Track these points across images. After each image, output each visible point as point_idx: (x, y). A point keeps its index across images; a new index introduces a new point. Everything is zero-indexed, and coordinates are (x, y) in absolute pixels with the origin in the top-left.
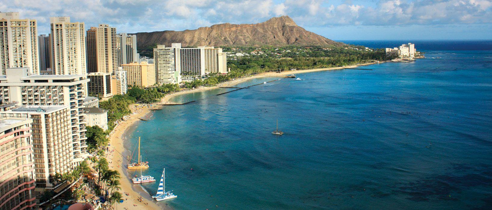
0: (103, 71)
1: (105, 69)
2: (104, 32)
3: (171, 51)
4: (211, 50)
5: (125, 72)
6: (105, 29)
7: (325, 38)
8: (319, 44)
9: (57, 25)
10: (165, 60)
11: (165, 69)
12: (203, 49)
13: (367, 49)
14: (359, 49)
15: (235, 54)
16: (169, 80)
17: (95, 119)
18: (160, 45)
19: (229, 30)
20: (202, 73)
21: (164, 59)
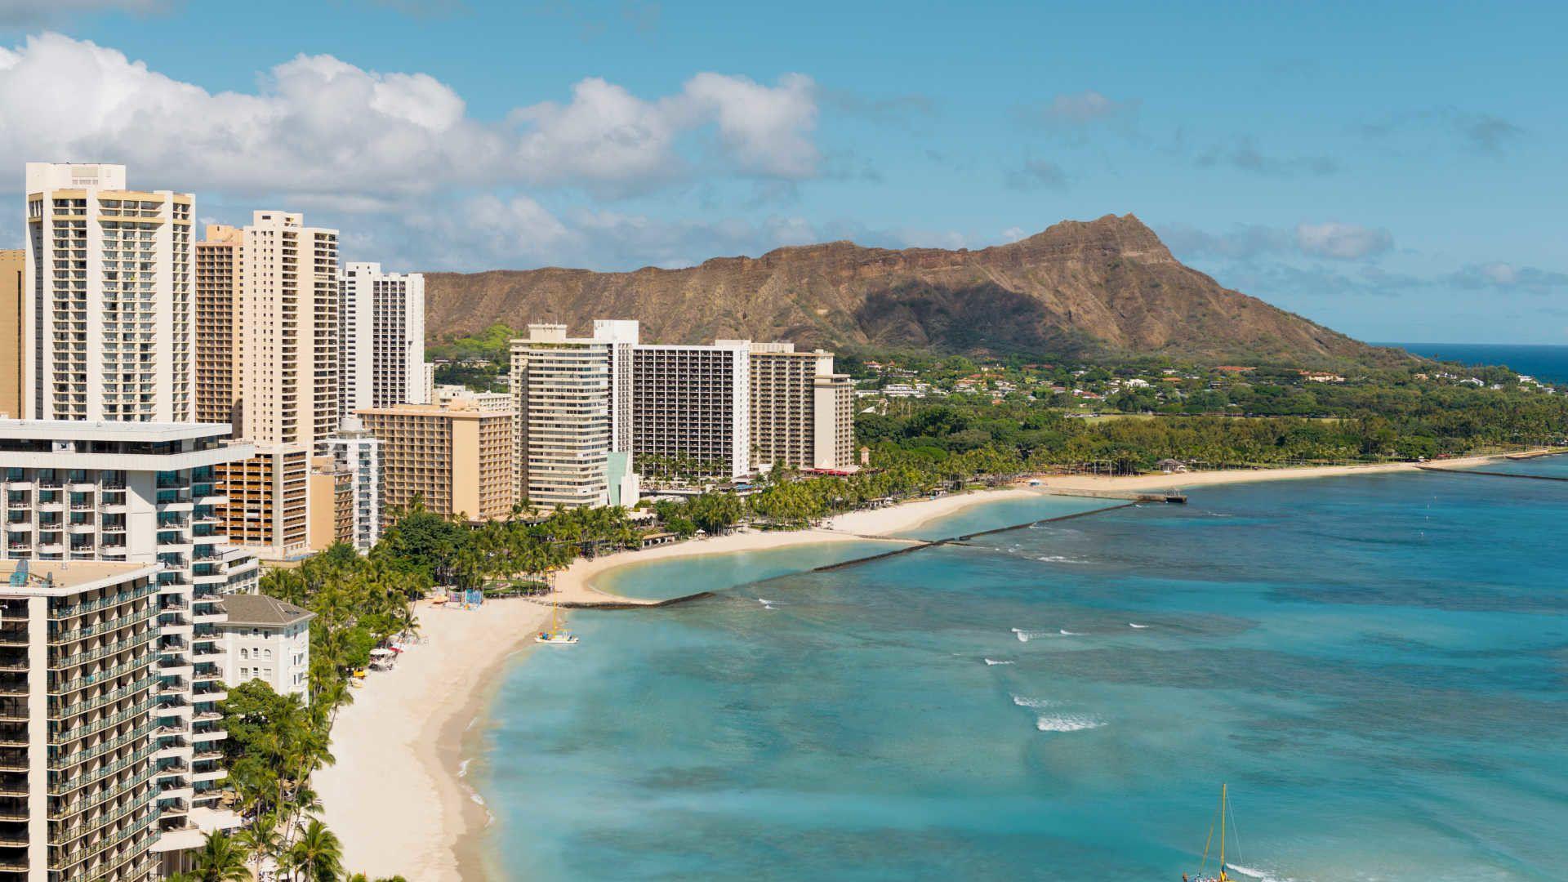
0: (268, 434)
1: (278, 426)
2: (279, 248)
3: (593, 355)
4: (780, 359)
5: (374, 442)
6: (285, 235)
7: (1316, 326)
8: (1284, 357)
9: (61, 203)
10: (566, 394)
11: (562, 440)
12: (745, 355)
13: (1524, 384)
14: (1486, 384)
15: (881, 385)
16: (580, 491)
17: (251, 652)
18: (540, 326)
19: (851, 273)
20: (735, 465)
21: (562, 390)
